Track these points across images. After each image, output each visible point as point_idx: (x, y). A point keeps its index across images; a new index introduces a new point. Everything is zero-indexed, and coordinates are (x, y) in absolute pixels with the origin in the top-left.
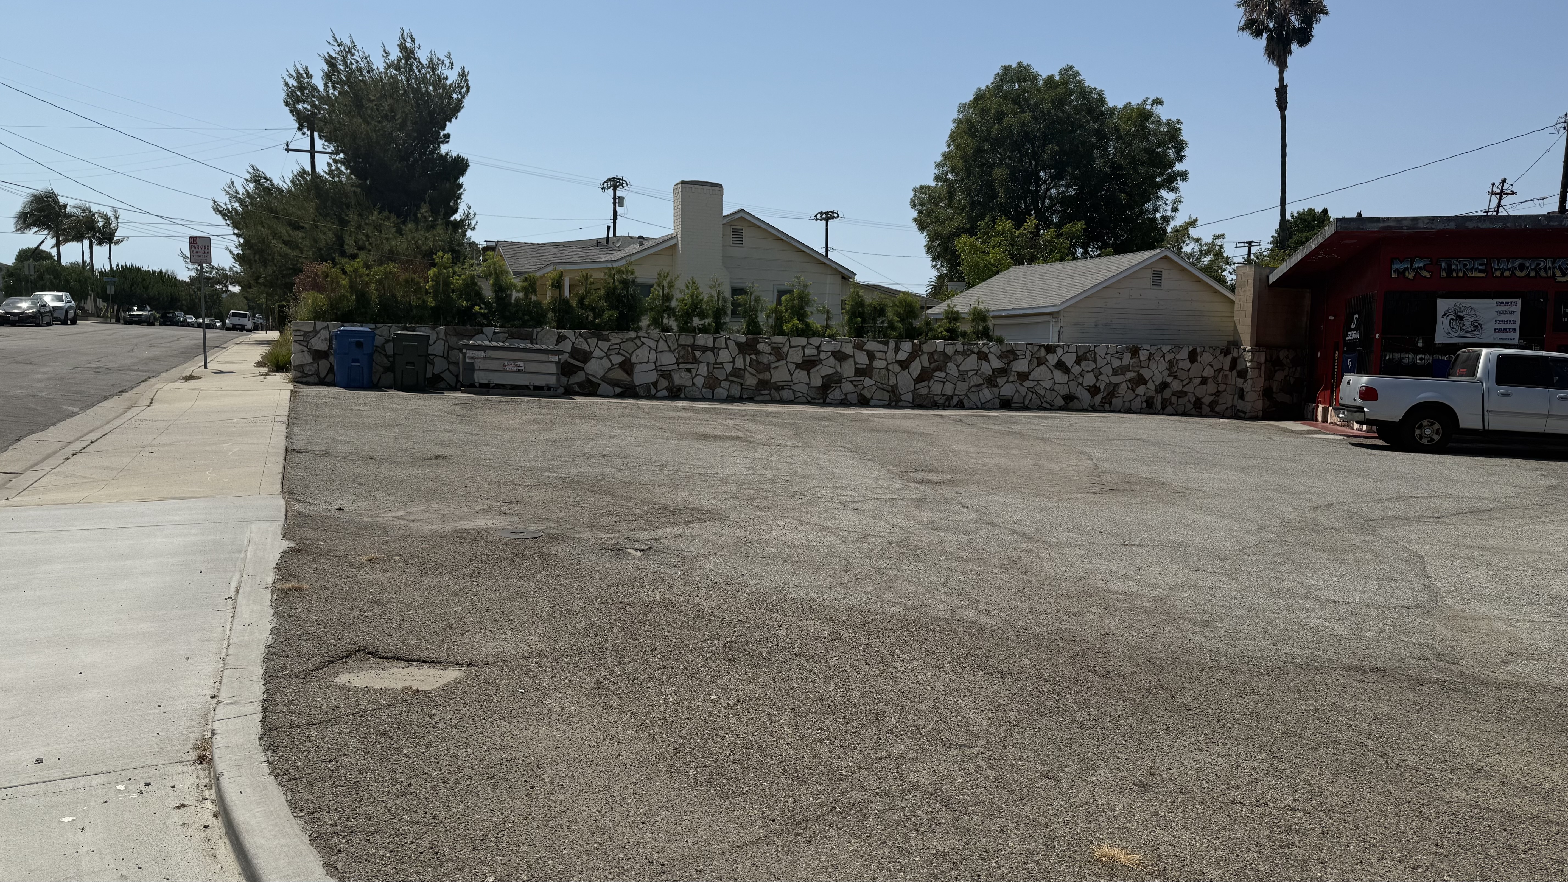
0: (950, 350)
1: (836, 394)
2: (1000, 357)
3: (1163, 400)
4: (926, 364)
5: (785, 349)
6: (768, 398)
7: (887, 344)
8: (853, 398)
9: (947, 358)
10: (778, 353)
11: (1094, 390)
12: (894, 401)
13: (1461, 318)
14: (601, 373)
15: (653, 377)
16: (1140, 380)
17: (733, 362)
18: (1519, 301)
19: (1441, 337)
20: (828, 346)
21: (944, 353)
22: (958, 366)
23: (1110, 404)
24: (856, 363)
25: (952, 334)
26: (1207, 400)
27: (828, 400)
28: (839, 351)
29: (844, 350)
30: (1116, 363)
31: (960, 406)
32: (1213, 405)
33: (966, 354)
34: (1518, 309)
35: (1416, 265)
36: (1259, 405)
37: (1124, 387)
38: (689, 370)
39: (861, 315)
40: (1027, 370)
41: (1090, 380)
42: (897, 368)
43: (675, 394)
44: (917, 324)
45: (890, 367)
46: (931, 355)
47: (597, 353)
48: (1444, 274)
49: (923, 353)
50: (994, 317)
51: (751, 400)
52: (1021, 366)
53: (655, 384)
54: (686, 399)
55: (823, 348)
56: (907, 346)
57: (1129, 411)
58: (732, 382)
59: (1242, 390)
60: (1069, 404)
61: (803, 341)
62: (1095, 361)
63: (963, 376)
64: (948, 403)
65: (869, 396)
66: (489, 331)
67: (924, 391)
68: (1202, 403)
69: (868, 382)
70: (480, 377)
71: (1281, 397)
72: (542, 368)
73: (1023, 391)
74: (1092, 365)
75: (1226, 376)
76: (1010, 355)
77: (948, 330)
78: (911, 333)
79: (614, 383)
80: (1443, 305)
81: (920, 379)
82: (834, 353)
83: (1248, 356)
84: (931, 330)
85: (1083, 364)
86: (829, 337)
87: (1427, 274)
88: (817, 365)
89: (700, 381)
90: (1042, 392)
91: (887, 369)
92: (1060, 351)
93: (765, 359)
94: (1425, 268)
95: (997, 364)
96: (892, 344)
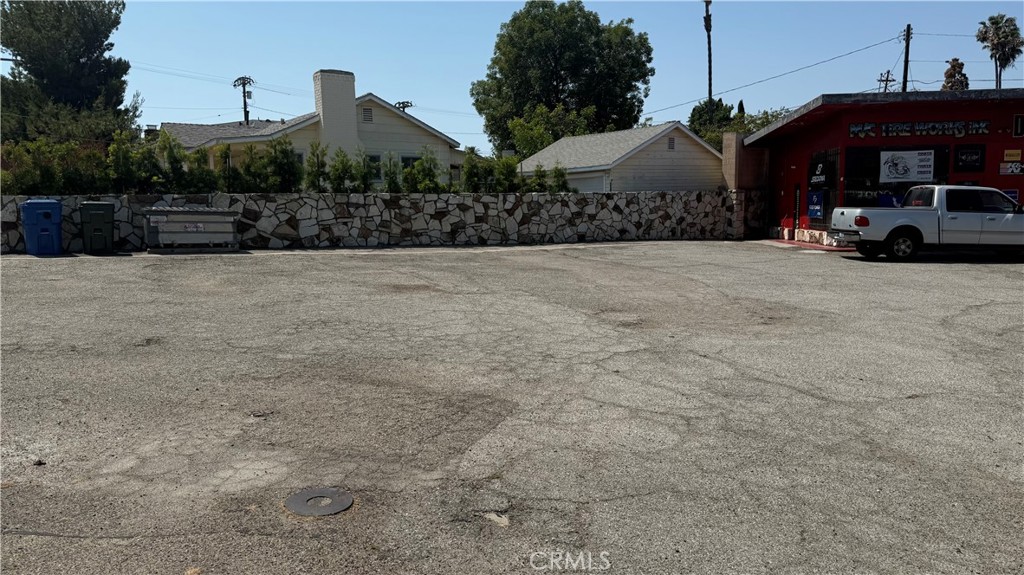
0: (542, 200)
1: (462, 238)
2: (576, 204)
3: (682, 230)
4: (526, 211)
5: (422, 204)
6: (410, 243)
7: (497, 197)
8: (475, 240)
9: (541, 206)
10: (415, 205)
11: (638, 225)
12: (505, 242)
13: (896, 165)
14: (270, 230)
15: (315, 230)
16: (667, 217)
17: (381, 215)
18: (933, 152)
19: (883, 179)
20: (454, 200)
21: (538, 202)
22: (548, 212)
23: (649, 234)
24: (476, 213)
25: (542, 188)
26: (708, 228)
27: (456, 242)
28: (463, 204)
29: (466, 202)
30: (652, 205)
31: (551, 242)
32: (712, 231)
33: (553, 202)
34: (932, 157)
35: (866, 128)
36: (742, 230)
37: (657, 221)
38: (345, 224)
39: (476, 175)
40: (594, 213)
41: (635, 218)
42: (506, 215)
43: (335, 243)
44: (516, 181)
45: (500, 214)
46: (529, 204)
47: (266, 212)
48: (884, 134)
49: (523, 203)
50: (569, 174)
51: (397, 245)
52: (590, 209)
53: (318, 236)
54: (345, 247)
55: (450, 202)
56: (511, 198)
57: (661, 239)
58: (381, 231)
59: (730, 220)
60: (623, 236)
61: (434, 197)
62: (638, 204)
63: (552, 218)
64: (543, 240)
65: (486, 237)
66: (168, 197)
67: (525, 232)
68: (705, 231)
69: (485, 226)
70: (164, 239)
71: (753, 224)
72: (219, 228)
73: (592, 228)
74: (636, 207)
75: (719, 211)
76: (583, 202)
77: (539, 185)
78: (513, 188)
79: (283, 237)
80: (885, 156)
81: (521, 223)
82: (458, 205)
83: (734, 196)
84: (526, 185)
85: (631, 206)
86: (454, 192)
87: (873, 135)
88: (446, 216)
89: (355, 232)
90: (605, 228)
91: (498, 216)
92: (616, 198)
93: (406, 212)
94: (872, 130)
95: (574, 209)
96: (501, 197)
